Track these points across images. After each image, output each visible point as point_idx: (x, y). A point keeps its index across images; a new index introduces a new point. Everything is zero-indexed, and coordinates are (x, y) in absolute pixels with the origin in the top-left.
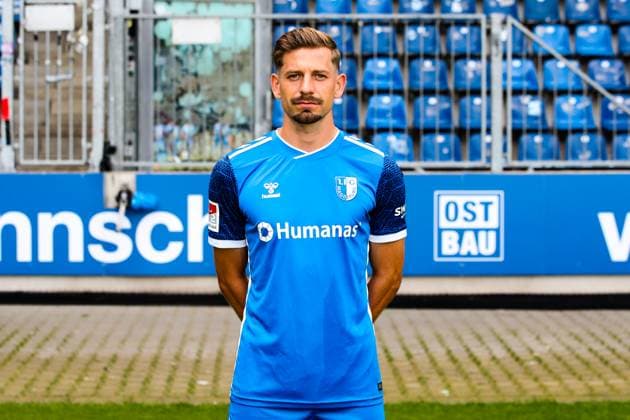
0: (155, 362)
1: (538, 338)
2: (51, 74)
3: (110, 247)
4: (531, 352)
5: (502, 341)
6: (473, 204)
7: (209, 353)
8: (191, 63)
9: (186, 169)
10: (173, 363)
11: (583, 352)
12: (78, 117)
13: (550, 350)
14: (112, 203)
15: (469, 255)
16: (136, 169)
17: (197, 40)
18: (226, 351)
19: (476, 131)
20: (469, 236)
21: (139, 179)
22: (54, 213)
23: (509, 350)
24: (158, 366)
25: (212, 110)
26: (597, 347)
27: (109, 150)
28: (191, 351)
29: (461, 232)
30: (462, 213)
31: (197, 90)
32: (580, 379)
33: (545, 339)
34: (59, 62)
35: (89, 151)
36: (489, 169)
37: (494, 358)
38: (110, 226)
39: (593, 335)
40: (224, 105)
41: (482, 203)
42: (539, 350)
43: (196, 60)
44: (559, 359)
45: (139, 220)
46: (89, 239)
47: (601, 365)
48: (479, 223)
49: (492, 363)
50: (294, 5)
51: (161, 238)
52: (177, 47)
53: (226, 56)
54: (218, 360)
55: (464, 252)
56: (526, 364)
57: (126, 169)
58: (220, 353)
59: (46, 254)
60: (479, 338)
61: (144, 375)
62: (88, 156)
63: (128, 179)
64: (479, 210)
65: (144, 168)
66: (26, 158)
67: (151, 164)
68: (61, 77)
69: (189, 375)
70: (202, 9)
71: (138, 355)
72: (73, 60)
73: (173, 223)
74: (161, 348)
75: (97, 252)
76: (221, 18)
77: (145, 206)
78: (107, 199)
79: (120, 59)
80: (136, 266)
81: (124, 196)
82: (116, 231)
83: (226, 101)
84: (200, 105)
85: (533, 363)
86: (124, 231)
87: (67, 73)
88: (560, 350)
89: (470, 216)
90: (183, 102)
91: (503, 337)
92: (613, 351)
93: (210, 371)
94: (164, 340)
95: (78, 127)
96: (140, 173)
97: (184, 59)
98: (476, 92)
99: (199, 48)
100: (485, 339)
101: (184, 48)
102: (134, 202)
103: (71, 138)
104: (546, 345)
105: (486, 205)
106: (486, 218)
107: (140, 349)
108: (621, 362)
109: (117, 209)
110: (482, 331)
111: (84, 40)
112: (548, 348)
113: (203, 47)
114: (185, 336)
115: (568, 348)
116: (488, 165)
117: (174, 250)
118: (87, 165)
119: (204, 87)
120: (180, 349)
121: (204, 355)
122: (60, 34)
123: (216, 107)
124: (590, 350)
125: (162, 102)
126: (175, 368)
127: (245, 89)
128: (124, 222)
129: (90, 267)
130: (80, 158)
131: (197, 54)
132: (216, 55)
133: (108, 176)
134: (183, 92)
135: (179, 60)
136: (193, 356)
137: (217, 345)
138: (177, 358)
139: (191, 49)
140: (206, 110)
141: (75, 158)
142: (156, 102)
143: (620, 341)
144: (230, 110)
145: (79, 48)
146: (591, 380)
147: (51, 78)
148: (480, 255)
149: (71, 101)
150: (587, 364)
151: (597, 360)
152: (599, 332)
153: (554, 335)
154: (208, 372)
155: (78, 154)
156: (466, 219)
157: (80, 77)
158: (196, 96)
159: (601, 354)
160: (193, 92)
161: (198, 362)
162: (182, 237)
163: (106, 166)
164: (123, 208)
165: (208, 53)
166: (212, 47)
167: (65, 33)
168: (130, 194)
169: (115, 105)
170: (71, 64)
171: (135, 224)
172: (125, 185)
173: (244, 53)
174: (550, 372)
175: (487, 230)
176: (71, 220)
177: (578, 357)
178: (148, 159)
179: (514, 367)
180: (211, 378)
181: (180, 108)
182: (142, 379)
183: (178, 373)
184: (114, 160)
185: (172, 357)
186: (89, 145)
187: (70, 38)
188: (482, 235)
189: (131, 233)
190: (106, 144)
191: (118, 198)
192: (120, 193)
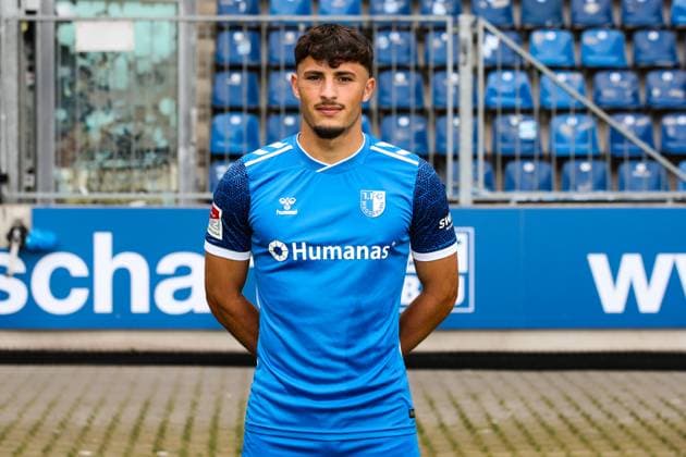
0: (34, 431)
1: (501, 403)
4: (489, 418)
5: (457, 406)
7: (103, 419)
8: (99, 74)
9: (95, 202)
10: (57, 431)
11: (552, 420)
13: (513, 417)
14: (3, 242)
16: (33, 201)
17: (108, 47)
18: (123, 418)
21: (36, 213)
23: (462, 416)
24: (38, 434)
25: (127, 132)
26: (569, 413)
28: (81, 418)
31: (108, 107)
32: (538, 449)
33: (509, 404)
36: (456, 202)
37: (442, 426)
39: (569, 399)
40: (140, 124)
42: (499, 416)
43: (107, 70)
44: (520, 426)
45: (36, 262)
47: (569, 434)
49: (439, 432)
50: (243, 7)
51: (62, 283)
52: (83, 55)
53: (143, 67)
54: (111, 428)
56: (479, 432)
57: (20, 201)
58: (116, 419)
60: (431, 403)
61: (19, 444)
63: (23, 213)
65: (43, 201)
67: (52, 195)
69: (72, 444)
70: (114, 9)
71: (17, 422)
73: (77, 267)
74: (47, 413)
76: (134, 20)
77: (44, 246)
79: (15, 69)
80: (31, 317)
81: (17, 233)
82: (7, 276)
83: (143, 120)
84: (110, 125)
85: (487, 431)
86: (17, 276)
88: (524, 416)
90: (91, 121)
91: (459, 402)
92: (588, 417)
93: (97, 440)
94: (52, 405)
96: (39, 206)
97: (92, 69)
99: (110, 57)
100: (438, 405)
101: (91, 56)
102: (28, 240)
104: (509, 410)
107: (20, 415)
108: (594, 431)
110: (436, 394)
112: (509, 414)
113: (117, 55)
114: (79, 400)
115: (535, 414)
116: (455, 198)
117: (77, 298)
119: (118, 103)
120: (69, 415)
121: (96, 423)
123: (131, 127)
124: (561, 417)
125: (65, 121)
126: (56, 437)
127: (166, 106)
128: (19, 267)
131: (108, 65)
132: (131, 66)
134: (90, 110)
135: (86, 72)
136: (82, 422)
137: (115, 409)
138: (62, 425)
139: (100, 58)
140: (119, 131)
142: (57, 121)
143: (600, 407)
144: (148, 130)
146: (551, 450)
150: (551, 432)
151: (565, 428)
152: (576, 395)
153: (522, 399)
154: (95, 440)
158: (107, 113)
159: (571, 421)
160: (104, 109)
161: (86, 429)
162: (87, 282)
164: (15, 248)
165: (121, 63)
166: (125, 55)
168: (24, 231)
169: (8, 124)
171: (30, 268)
172: (19, 221)
173: (164, 63)
174: (505, 441)
177: (543, 425)
178: (47, 189)
179: (462, 435)
180: (97, 447)
181: (87, 129)
182: (14, 449)
183: (59, 442)
184: (6, 191)
185: (56, 424)
189: (26, 278)
191: (10, 236)
192: (12, 230)
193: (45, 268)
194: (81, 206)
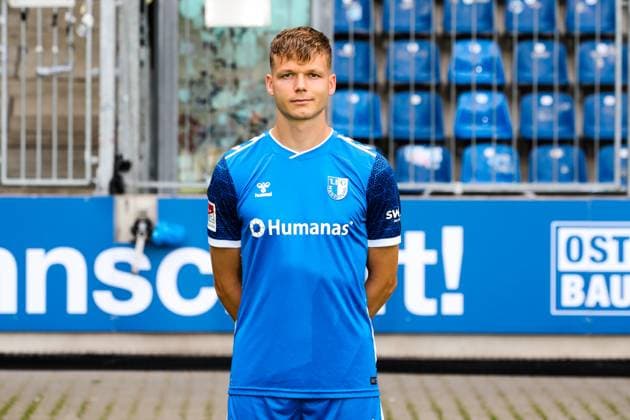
2: (44, 65)
3: (122, 295)
6: (604, 239)
8: (227, 51)
12: (79, 121)
14: (125, 235)
15: (598, 307)
16: (155, 191)
17: (237, 22)
19: (608, 142)
20: (597, 282)
21: (162, 205)
22: (47, 249)
27: (121, 166)
29: (587, 277)
30: (589, 251)
31: (235, 85)
34: (55, 49)
35: (95, 167)
36: (624, 194)
38: (124, 267)
41: (615, 238)
43: (235, 46)
45: (161, 259)
46: (94, 284)
48: (612, 265)
52: (211, 30)
55: (591, 303)
57: (141, 191)
59: (37, 304)
62: (94, 174)
63: (148, 204)
65: (166, 191)
66: (9, 176)
67: (173, 185)
68: (58, 69)
72: (74, 46)
75: (105, 302)
77: (171, 240)
78: (119, 231)
80: (155, 319)
81: (143, 227)
82: (132, 273)
84: (238, 107)
86: (142, 273)
87: (66, 64)
89: (599, 256)
90: (217, 102)
95: (79, 135)
96: (162, 196)
97: (219, 46)
98: (608, 88)
99: (237, 32)
101: (217, 32)
102: (156, 234)
103: (71, 150)
105: (621, 240)
106: (621, 259)
109: (132, 244)
111: (88, 19)
113: (244, 30)
116: (623, 189)
118: (92, 186)
119: (244, 83)
122: (55, 11)
125: (190, 102)
128: (142, 262)
129: (96, 321)
130: (83, 176)
131: (235, 40)
132: (260, 42)
133: (120, 200)
134: (217, 90)
135: (212, 47)
139: (227, 33)
140: (247, 114)
141: (75, 177)
142: (181, 103)
145: (81, 31)
147: (44, 71)
148: (612, 307)
149: (71, 98)
155: (79, 172)
156: (593, 259)
157: (84, 68)
158: (235, 94)
160: (230, 89)
163: (117, 187)
164: (141, 242)
165: (250, 39)
166: (255, 30)
167: (64, 10)
168: (149, 223)
169: (130, 106)
170: (71, 52)
171: (155, 265)
172: (143, 213)
175: (622, 274)
176: (71, 259)
178: (169, 179)
181: (213, 111)
184: (128, 179)
186: (94, 160)
187: (69, 17)
188: (615, 280)
189: (150, 276)
190: (118, 158)
191: (135, 230)
192: (137, 223)
193: (172, 264)
194: (204, 197)
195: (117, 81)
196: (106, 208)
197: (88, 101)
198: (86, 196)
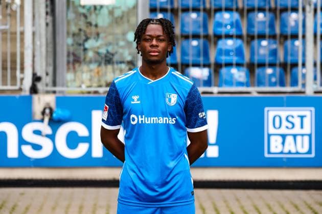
3: (37, 147)
6: (293, 117)
8: (93, 19)
12: (14, 55)
14: (38, 116)
15: (290, 153)
16: (54, 92)
19: (295, 65)
20: (289, 139)
21: (58, 99)
25: (108, 52)
27: (36, 79)
29: (284, 137)
30: (285, 123)
31: (97, 37)
34: (0, 17)
35: (22, 79)
36: (303, 93)
38: (38, 132)
40: (116, 47)
41: (299, 116)
43: (97, 15)
45: (57, 128)
46: (22, 142)
48: (297, 130)
51: (73, 140)
52: (84, 7)
53: (118, 13)
55: (286, 150)
57: (48, 92)
62: (21, 83)
63: (50, 99)
64: (297, 121)
65: (60, 92)
67: (65, 89)
68: (2, 27)
72: (10, 15)
73: (82, 130)
75: (28, 151)
77: (62, 118)
78: (35, 114)
79: (43, 14)
80: (55, 161)
81: (47, 111)
82: (43, 136)
83: (117, 44)
84: (98, 48)
86: (47, 136)
87: (6, 25)
89: (290, 125)
90: (87, 45)
95: (14, 62)
96: (58, 95)
97: (88, 15)
98: (295, 37)
99: (98, 8)
101: (87, 7)
102: (54, 115)
103: (9, 71)
105: (302, 117)
106: (302, 127)
111: (18, 1)
113: (102, 7)
116: (303, 90)
117: (82, 149)
118: (21, 90)
119: (102, 35)
123: (111, 49)
125: (73, 45)
127: (130, 36)
128: (47, 130)
129: (23, 161)
130: (16, 85)
131: (97, 12)
132: (111, 13)
133: (35, 97)
134: (87, 39)
135: (85, 16)
139: (93, 9)
140: (103, 51)
141: (12, 85)
142: (68, 45)
144: (121, 51)
145: (14, 7)
148: (297, 153)
149: (9, 44)
155: (14, 82)
156: (287, 127)
157: (16, 27)
158: (97, 41)
160: (95, 38)
162: (88, 140)
163: (34, 90)
164: (47, 119)
165: (105, 11)
166: (107, 7)
168: (51, 109)
169: (41, 47)
170: (8, 18)
171: (55, 131)
172: (48, 104)
173: (130, 11)
175: (303, 135)
178: (63, 85)
181: (85, 50)
184: (40, 86)
186: (22, 76)
188: (299, 138)
189: (52, 137)
190: (34, 75)
191: (43, 113)
192: (45, 109)
193: (63, 131)
194: (81, 95)
195: (34, 34)
196: (28, 102)
197: (18, 45)
198: (17, 95)
